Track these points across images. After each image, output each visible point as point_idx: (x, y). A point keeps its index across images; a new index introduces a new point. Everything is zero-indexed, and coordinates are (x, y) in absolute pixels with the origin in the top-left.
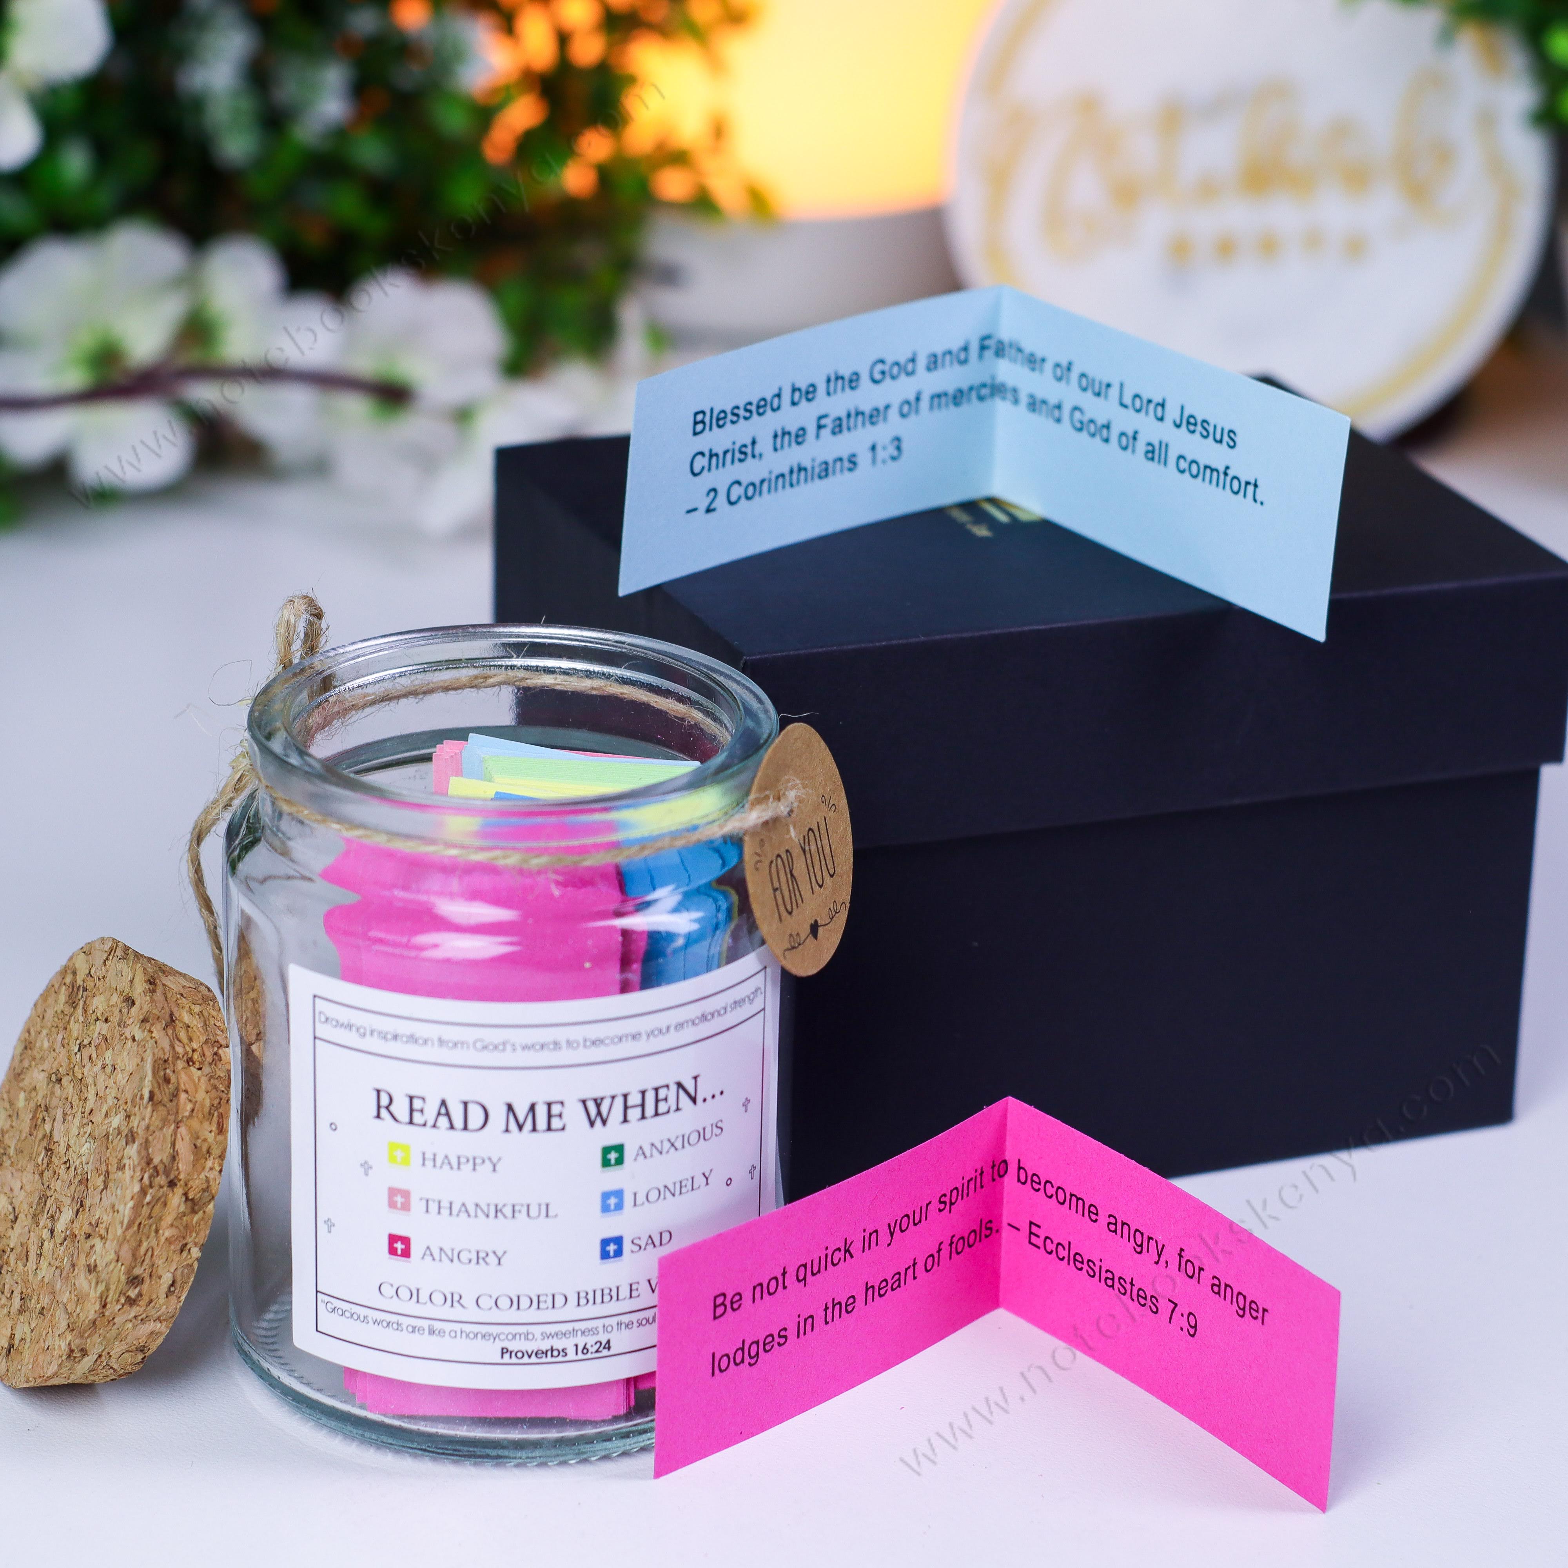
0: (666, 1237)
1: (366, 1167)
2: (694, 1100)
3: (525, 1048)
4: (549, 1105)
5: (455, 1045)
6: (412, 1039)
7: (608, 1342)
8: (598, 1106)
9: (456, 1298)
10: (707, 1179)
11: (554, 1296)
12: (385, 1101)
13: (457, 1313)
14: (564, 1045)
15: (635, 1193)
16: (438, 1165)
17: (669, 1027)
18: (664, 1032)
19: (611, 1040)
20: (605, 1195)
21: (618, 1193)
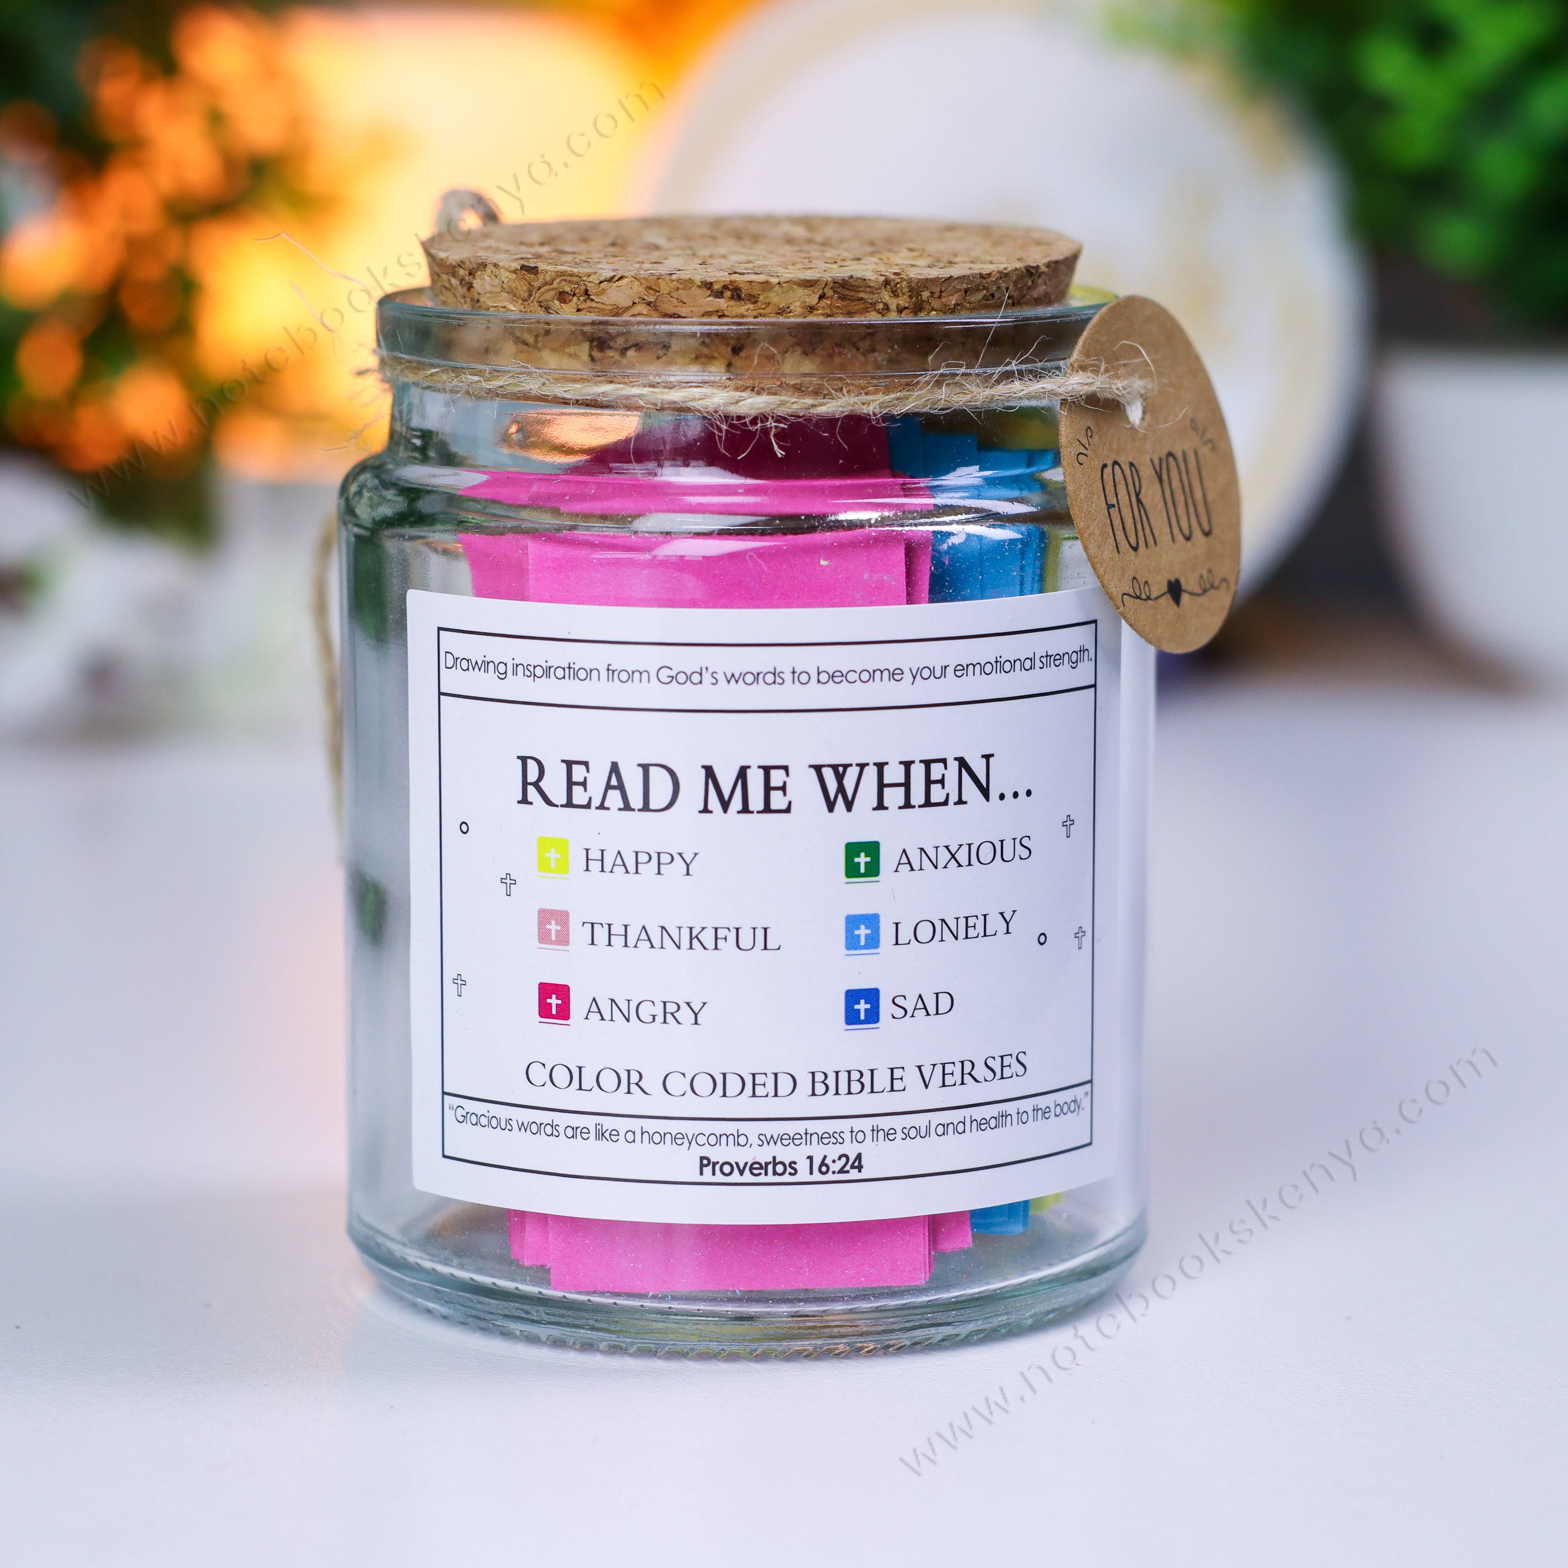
0: (945, 1001)
1: (508, 881)
2: (985, 793)
3: (731, 678)
4: (767, 770)
5: (631, 675)
6: (571, 672)
7: (859, 1157)
8: (840, 778)
9: (635, 1078)
10: (1008, 923)
11: (776, 1075)
12: (532, 776)
13: (635, 1103)
14: (788, 677)
15: (897, 924)
16: (607, 867)
17: (946, 667)
18: (938, 674)
19: (858, 674)
20: (853, 922)
21: (872, 920)
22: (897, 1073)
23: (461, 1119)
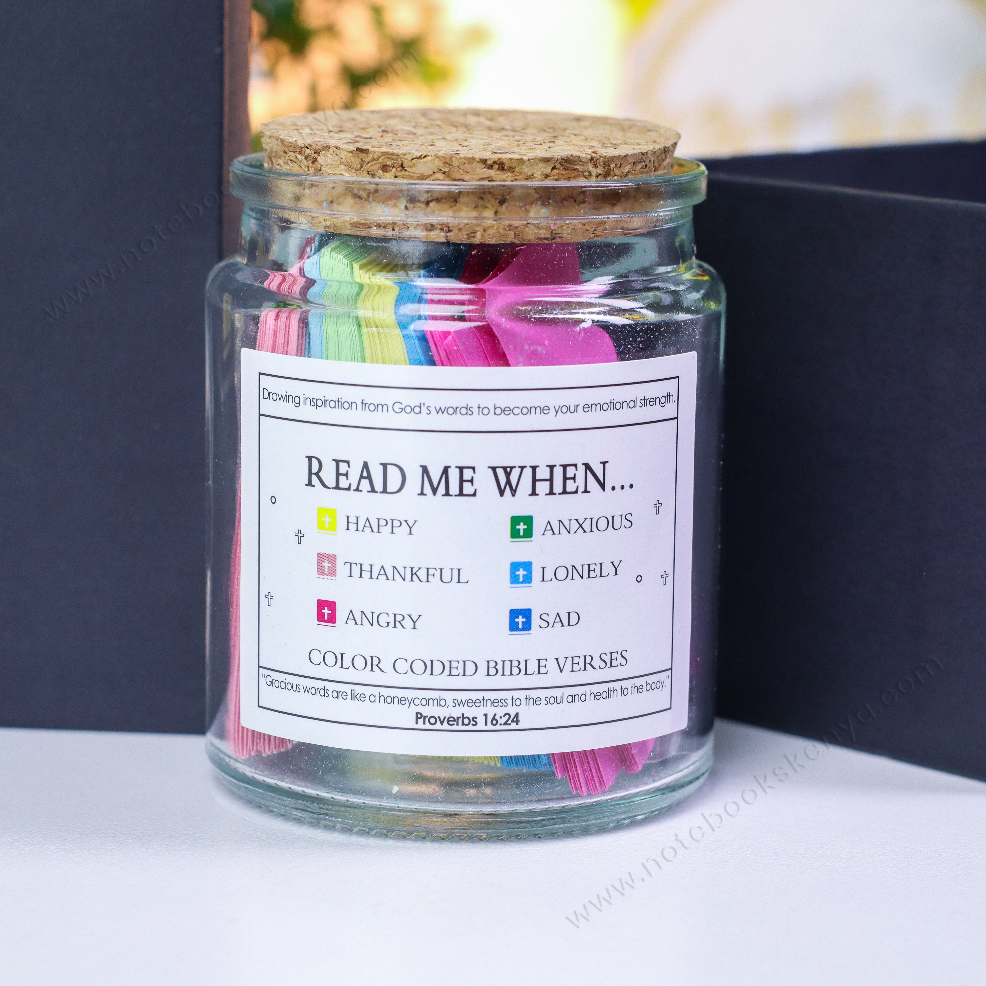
0: (574, 618)
1: (299, 535)
2: (602, 486)
3: (439, 411)
4: (461, 469)
5: (376, 407)
6: (339, 403)
7: (517, 715)
8: (508, 475)
9: (376, 661)
10: (616, 569)
11: (464, 662)
12: (315, 469)
13: (376, 677)
14: (475, 410)
15: (543, 568)
16: (360, 528)
17: (577, 406)
18: (572, 410)
19: (520, 409)
20: (515, 566)
21: (527, 566)
22: (542, 663)
23: (269, 683)
